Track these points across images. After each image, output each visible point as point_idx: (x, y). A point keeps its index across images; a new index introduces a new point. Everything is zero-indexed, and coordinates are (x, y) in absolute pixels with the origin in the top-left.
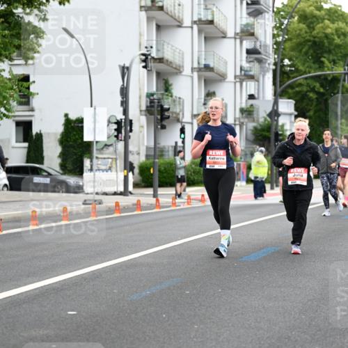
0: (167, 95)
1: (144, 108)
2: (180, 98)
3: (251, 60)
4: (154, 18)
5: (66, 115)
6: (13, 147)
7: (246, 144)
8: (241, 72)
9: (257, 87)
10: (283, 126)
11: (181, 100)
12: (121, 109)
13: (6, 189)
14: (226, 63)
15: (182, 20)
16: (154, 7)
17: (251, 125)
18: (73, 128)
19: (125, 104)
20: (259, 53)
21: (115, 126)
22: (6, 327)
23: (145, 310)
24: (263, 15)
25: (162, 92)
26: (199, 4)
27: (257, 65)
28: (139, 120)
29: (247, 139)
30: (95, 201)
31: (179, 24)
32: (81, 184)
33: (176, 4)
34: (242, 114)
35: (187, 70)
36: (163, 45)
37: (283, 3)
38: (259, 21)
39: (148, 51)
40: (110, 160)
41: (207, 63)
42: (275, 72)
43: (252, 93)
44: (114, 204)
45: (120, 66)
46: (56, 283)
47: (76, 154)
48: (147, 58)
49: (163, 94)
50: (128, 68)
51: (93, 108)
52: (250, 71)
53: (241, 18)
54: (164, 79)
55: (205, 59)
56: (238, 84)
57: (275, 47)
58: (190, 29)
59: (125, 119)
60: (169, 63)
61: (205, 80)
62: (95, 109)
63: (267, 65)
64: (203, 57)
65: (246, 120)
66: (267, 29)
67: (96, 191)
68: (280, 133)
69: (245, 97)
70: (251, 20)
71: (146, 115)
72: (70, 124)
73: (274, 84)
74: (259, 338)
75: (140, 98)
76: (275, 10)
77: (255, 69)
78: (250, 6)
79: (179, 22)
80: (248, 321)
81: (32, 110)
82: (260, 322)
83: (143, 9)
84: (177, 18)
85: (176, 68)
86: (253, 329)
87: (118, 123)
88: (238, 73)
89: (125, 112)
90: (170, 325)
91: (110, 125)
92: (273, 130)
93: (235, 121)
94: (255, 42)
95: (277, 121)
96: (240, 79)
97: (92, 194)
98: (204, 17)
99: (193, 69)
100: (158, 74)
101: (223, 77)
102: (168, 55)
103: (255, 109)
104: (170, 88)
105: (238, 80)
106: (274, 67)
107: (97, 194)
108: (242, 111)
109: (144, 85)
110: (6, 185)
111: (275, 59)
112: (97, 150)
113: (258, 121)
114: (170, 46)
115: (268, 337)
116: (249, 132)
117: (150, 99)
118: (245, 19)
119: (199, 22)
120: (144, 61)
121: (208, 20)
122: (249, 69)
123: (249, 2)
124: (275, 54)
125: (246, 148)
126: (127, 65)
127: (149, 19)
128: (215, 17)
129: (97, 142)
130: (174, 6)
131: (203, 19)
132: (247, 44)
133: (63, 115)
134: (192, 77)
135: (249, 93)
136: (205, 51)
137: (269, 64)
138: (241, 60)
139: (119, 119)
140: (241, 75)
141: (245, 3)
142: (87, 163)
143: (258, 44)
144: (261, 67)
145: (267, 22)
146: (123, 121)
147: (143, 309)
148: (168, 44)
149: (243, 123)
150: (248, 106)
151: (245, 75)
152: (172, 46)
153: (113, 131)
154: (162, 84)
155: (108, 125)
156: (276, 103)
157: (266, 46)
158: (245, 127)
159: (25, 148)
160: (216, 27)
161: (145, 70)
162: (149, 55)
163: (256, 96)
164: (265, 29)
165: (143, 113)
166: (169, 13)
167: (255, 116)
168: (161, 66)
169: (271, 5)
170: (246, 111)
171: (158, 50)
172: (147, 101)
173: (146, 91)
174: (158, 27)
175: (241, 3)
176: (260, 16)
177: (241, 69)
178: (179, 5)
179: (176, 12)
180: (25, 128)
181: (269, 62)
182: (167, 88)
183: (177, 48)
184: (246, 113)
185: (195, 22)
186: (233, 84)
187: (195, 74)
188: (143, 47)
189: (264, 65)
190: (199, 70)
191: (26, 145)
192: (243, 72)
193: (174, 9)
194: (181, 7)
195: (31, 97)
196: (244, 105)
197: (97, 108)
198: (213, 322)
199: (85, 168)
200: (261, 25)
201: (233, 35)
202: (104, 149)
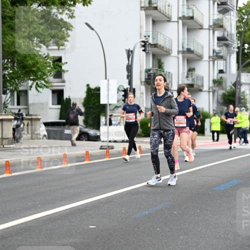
0: (160, 71)
1: (143, 80)
2: (169, 73)
3: (221, 45)
4: (150, 15)
5: (88, 85)
6: (50, 108)
7: (217, 105)
8: (213, 54)
9: (225, 65)
10: (244, 92)
11: (170, 74)
12: (127, 81)
13: (45, 138)
14: (203, 47)
15: (171, 17)
16: (150, 8)
17: (221, 92)
18: (93, 94)
19: (130, 77)
20: (227, 40)
21: (123, 93)
22: (46, 237)
23: (145, 225)
24: (230, 12)
25: (157, 68)
26: (183, 5)
27: (225, 48)
28: (140, 88)
29: (218, 102)
30: (109, 147)
31: (168, 19)
32: (98, 134)
33: (167, 5)
34: (215, 84)
35: (174, 52)
36: (157, 34)
37: (244, 4)
38: (226, 17)
39: (146, 39)
40: (119, 118)
41: (189, 47)
42: (238, 53)
43: (222, 68)
44: (122, 149)
45: (126, 50)
46: (81, 205)
47: (94, 113)
48: (145, 44)
49: (157, 70)
50: (132, 51)
51: (107, 80)
52: (220, 53)
53: (214, 14)
54: (158, 59)
55: (187, 45)
56: (211, 63)
57: (238, 35)
58: (177, 23)
59: (130, 88)
60: (161, 48)
61: (187, 60)
62: (108, 80)
63: (232, 49)
64: (186, 43)
65: (217, 88)
66: (232, 22)
67: (109, 140)
68: (242, 97)
69: (216, 72)
70: (221, 16)
71: (145, 85)
72: (91, 92)
73: (238, 62)
74: (227, 246)
75: (141, 72)
76: (238, 9)
77: (223, 51)
78: (219, 6)
79: (169, 18)
80: (219, 233)
81: (64, 82)
82: (228, 234)
83: (143, 9)
84: (167, 15)
85: (166, 51)
86: (223, 239)
87: (125, 91)
88: (211, 54)
89: (130, 83)
90: (162, 236)
91: (119, 92)
92: (237, 95)
93: (209, 89)
94: (224, 32)
95: (240, 89)
96: (213, 59)
97: (106, 141)
98: (187, 14)
99: (178, 52)
100: (154, 56)
101: (200, 57)
102: (161, 42)
103: (224, 81)
104: (162, 65)
105: (211, 59)
106: (237, 50)
107: (110, 141)
108: (214, 81)
109: (143, 63)
110: (45, 135)
111: (238, 44)
112: (110, 110)
113: (226, 89)
114: (162, 35)
115: (234, 245)
116: (220, 97)
117: (148, 74)
118: (217, 16)
119: (183, 18)
120: (144, 46)
121: (189, 17)
122: (219, 51)
123: (219, 3)
124: (238, 40)
125: (217, 108)
126: (131, 49)
127: (147, 16)
128: (195, 15)
129: (110, 104)
130: (165, 6)
131: (186, 16)
132: (218, 34)
133: (86, 85)
134: (178, 58)
135: (219, 69)
136: (188, 39)
137: (234, 48)
138: (214, 45)
139: (125, 88)
140: (213, 56)
141: (216, 4)
142: (103, 119)
143: (226, 33)
144: (228, 50)
145: (232, 18)
146: (129, 89)
147: (144, 224)
148: (161, 34)
149: (215, 91)
150: (219, 78)
151: (216, 56)
152: (164, 35)
153: (122, 96)
154: (156, 63)
155: (118, 92)
156: (239, 76)
157: (231, 35)
158: (216, 93)
159: (58, 109)
160: (196, 22)
161: (144, 53)
162: (147, 42)
163: (225, 71)
164: (231, 22)
165: (143, 83)
166: (162, 12)
167: (224, 85)
168: (156, 50)
169: (235, 5)
170: (217, 82)
171: (153, 38)
172: (146, 75)
173: (145, 68)
174: (154, 22)
175: (214, 4)
176: (227, 13)
177: (214, 51)
178: (169, 6)
179: (167, 11)
180: (58, 95)
181: (233, 46)
182: (160, 66)
183: (167, 37)
184: (217, 83)
185: (180, 18)
186: (208, 63)
187: (181, 55)
188: (143, 36)
189: (230, 49)
190: (183, 52)
191: (59, 106)
192: (215, 54)
193: (165, 9)
194: (170, 7)
195: (63, 73)
196: (215, 78)
197: (110, 80)
198: (194, 234)
199: (101, 123)
200: (228, 19)
201: (207, 27)
202: (115, 110)
